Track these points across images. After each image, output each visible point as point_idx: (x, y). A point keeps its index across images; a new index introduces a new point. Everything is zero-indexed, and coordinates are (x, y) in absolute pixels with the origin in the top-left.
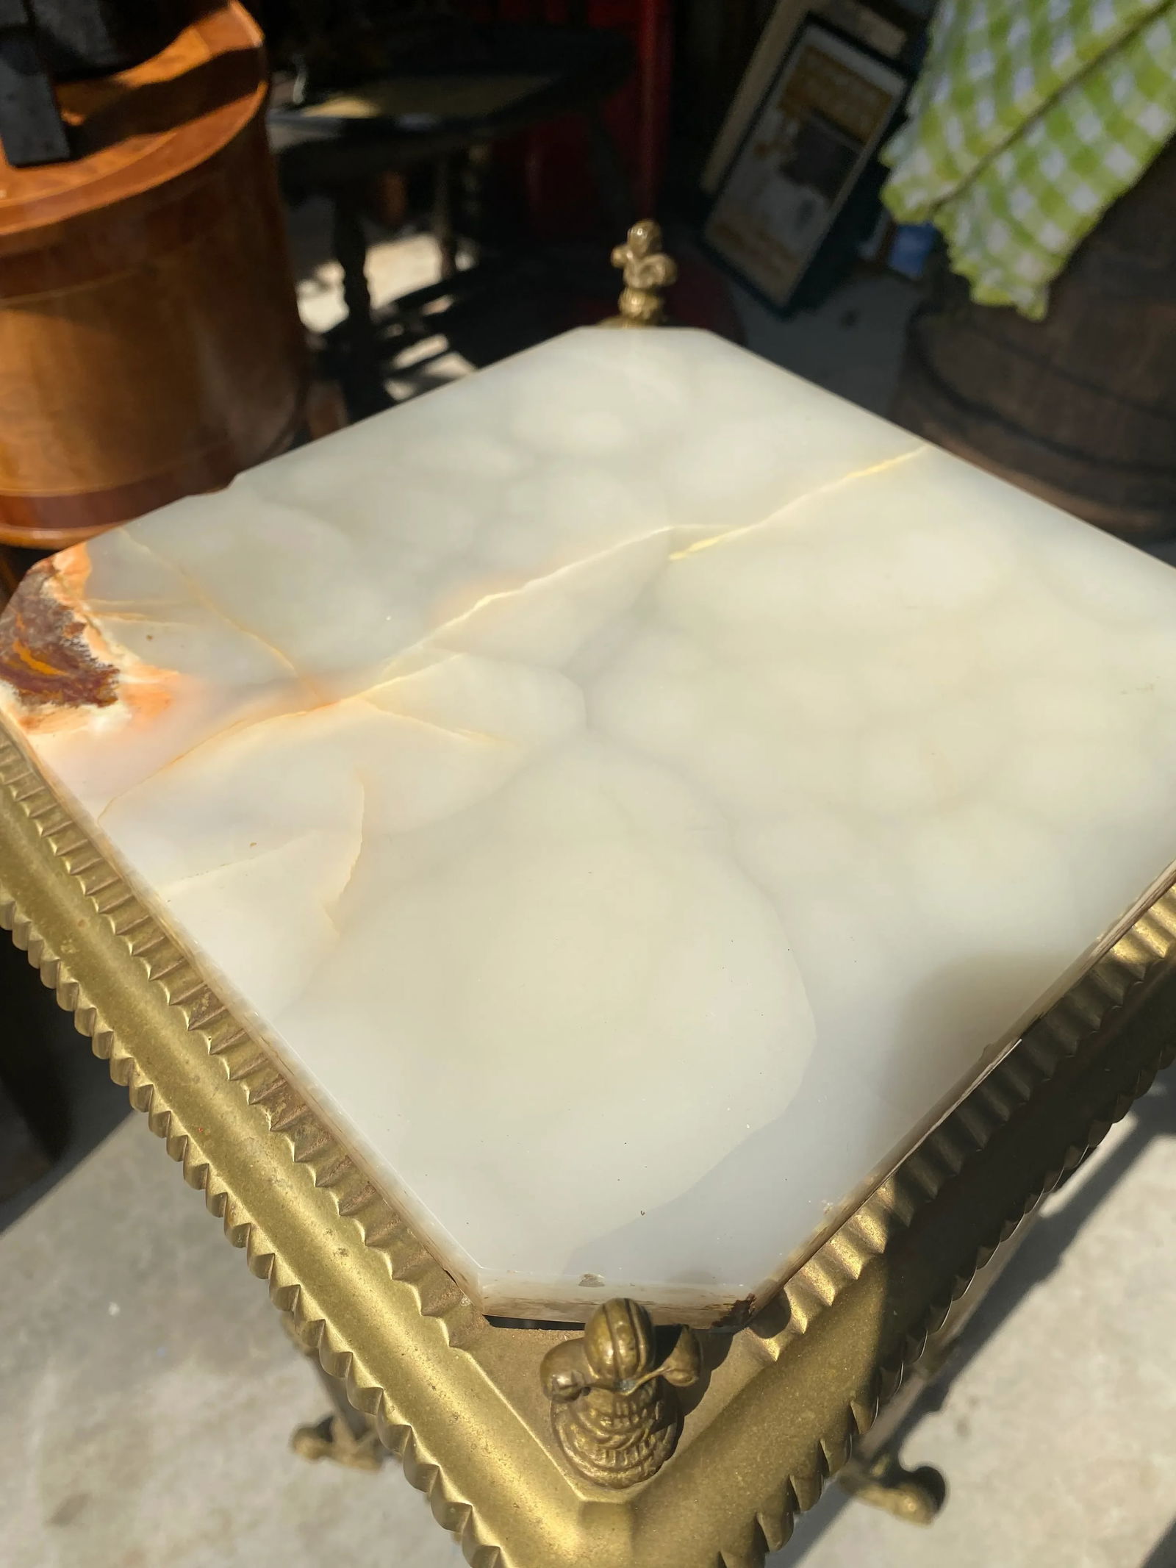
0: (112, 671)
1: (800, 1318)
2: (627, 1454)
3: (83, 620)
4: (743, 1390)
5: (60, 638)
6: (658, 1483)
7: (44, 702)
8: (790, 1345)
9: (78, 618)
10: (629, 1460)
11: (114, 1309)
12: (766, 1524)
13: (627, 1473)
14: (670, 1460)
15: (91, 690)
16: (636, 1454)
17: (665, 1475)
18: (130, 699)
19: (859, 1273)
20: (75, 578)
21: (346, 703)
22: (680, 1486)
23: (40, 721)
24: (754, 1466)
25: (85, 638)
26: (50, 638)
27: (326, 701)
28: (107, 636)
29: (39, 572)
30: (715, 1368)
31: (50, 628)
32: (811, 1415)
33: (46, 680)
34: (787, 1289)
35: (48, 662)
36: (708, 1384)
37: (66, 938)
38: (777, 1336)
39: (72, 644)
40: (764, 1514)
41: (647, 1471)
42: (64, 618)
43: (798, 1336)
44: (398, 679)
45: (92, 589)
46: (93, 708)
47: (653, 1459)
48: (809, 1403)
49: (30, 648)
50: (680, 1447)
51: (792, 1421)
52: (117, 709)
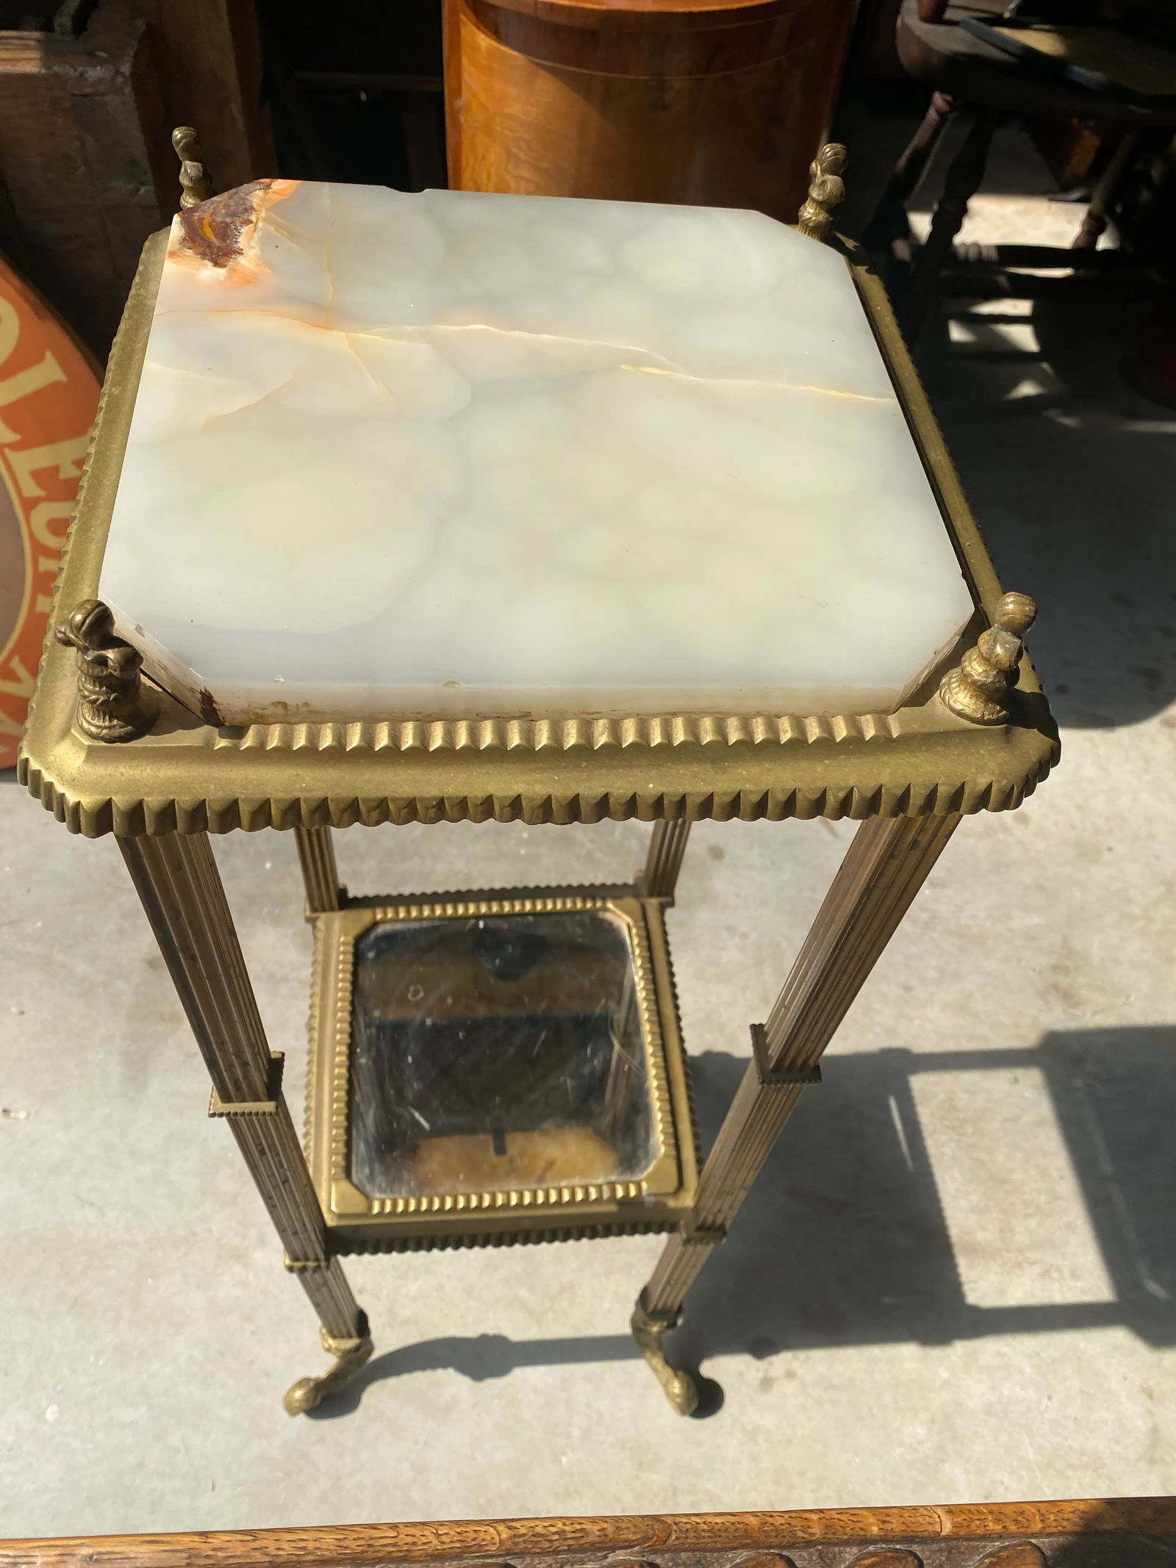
0: (240, 252)
1: (247, 743)
3: (254, 220)
5: (233, 222)
7: (190, 249)
9: (253, 218)
15: (219, 256)
18: (233, 270)
20: (276, 196)
21: (336, 333)
23: (179, 256)
25: (244, 230)
26: (228, 220)
27: (327, 326)
28: (256, 235)
29: (260, 183)
31: (234, 215)
33: (203, 239)
34: (253, 727)
35: (213, 231)
37: (119, 385)
38: (230, 740)
39: (236, 229)
42: (246, 214)
43: (236, 748)
44: (378, 338)
45: (277, 208)
46: (210, 264)
49: (213, 219)
52: (221, 272)
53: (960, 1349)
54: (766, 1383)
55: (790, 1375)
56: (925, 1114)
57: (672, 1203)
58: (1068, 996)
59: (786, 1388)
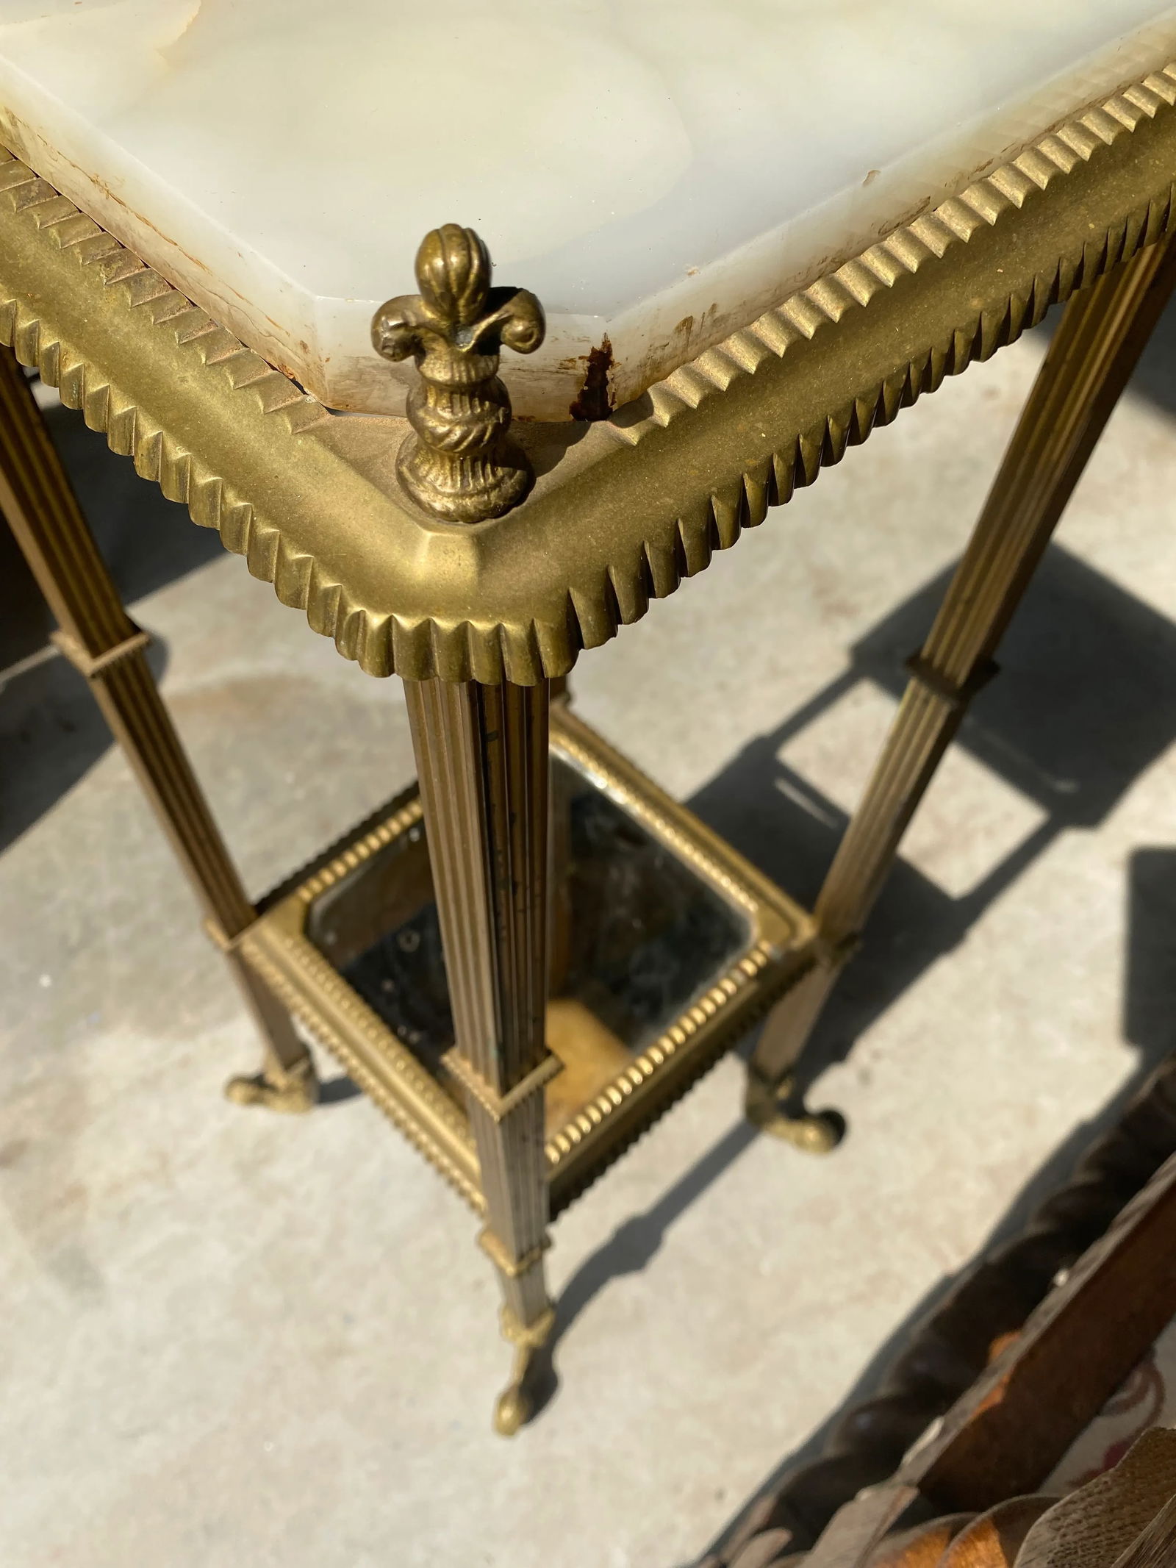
1: (662, 416)
2: (472, 478)
4: (598, 463)
6: (507, 525)
8: (651, 433)
10: (474, 485)
11: (45, 981)
12: (618, 582)
13: (473, 499)
14: (519, 508)
16: (482, 480)
17: (512, 519)
19: (727, 385)
22: (530, 538)
24: (609, 532)
30: (571, 444)
32: (669, 501)
34: (650, 390)
36: (563, 456)
38: (638, 424)
40: (616, 567)
41: (493, 502)
43: (658, 428)
47: (500, 491)
48: (668, 492)
50: (532, 496)
51: (650, 505)
53: (977, 937)
54: (865, 1077)
55: (877, 1055)
56: (814, 775)
57: (797, 944)
58: (844, 610)
59: (884, 1070)
